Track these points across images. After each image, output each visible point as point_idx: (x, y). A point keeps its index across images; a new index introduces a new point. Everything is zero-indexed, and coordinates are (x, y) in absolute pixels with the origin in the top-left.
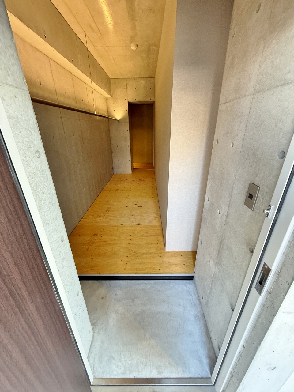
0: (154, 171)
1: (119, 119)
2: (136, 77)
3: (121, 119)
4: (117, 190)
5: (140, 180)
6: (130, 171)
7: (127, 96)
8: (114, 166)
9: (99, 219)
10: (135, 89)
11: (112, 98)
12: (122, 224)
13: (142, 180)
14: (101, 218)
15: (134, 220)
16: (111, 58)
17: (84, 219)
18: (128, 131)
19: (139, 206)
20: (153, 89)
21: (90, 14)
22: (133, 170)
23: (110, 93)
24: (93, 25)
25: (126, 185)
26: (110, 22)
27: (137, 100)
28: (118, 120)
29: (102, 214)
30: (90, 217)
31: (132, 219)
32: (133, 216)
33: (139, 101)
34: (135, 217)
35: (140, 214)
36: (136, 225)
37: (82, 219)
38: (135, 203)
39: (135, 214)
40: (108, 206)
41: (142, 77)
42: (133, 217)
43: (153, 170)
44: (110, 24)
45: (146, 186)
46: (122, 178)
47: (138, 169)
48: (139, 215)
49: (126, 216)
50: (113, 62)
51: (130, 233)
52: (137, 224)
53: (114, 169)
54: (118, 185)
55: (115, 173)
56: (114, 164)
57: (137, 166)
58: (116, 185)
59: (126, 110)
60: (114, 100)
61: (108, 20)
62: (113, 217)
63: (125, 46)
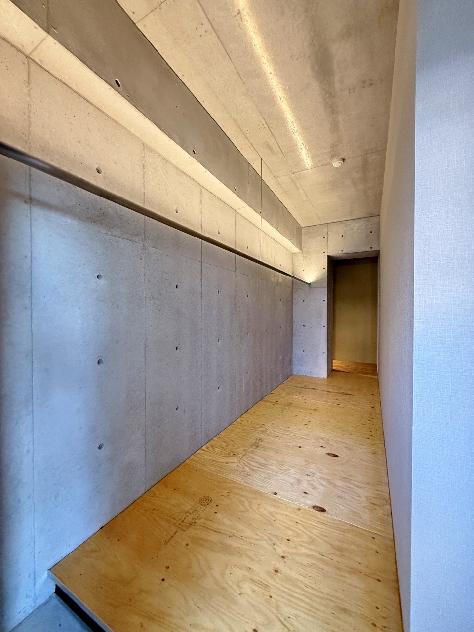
0: (378, 381)
1: (311, 282)
2: (344, 219)
3: (313, 283)
4: (289, 405)
5: (342, 393)
6: (323, 373)
7: (328, 248)
8: (294, 360)
9: (230, 460)
10: (342, 236)
11: (302, 253)
12: (276, 494)
13: (346, 394)
14: (235, 460)
15: (309, 490)
16: (301, 191)
17: (204, 450)
18: (324, 300)
19: (328, 454)
20: (376, 232)
21: (265, 126)
22: (331, 372)
23: (299, 245)
24: (272, 142)
25: (310, 399)
26: (296, 129)
27: (344, 252)
28: (309, 284)
29: (241, 450)
30: (216, 450)
31: (305, 486)
32: (308, 478)
33: (348, 252)
34: (312, 483)
35: (329, 478)
36: (311, 509)
37: (200, 451)
38: (322, 443)
39: (314, 474)
40: (258, 436)
41: (355, 218)
42: (308, 481)
43: (376, 377)
44: (296, 134)
45: (355, 408)
46: (307, 384)
47: (342, 372)
48: (324, 479)
49: (292, 471)
50: (305, 198)
51: (290, 533)
52: (314, 507)
53: (294, 366)
54: (294, 396)
55: (295, 373)
56: (294, 356)
57: (340, 367)
58: (289, 394)
59: (324, 268)
60: (305, 255)
61: (292, 127)
62: (261, 464)
63: (322, 165)
